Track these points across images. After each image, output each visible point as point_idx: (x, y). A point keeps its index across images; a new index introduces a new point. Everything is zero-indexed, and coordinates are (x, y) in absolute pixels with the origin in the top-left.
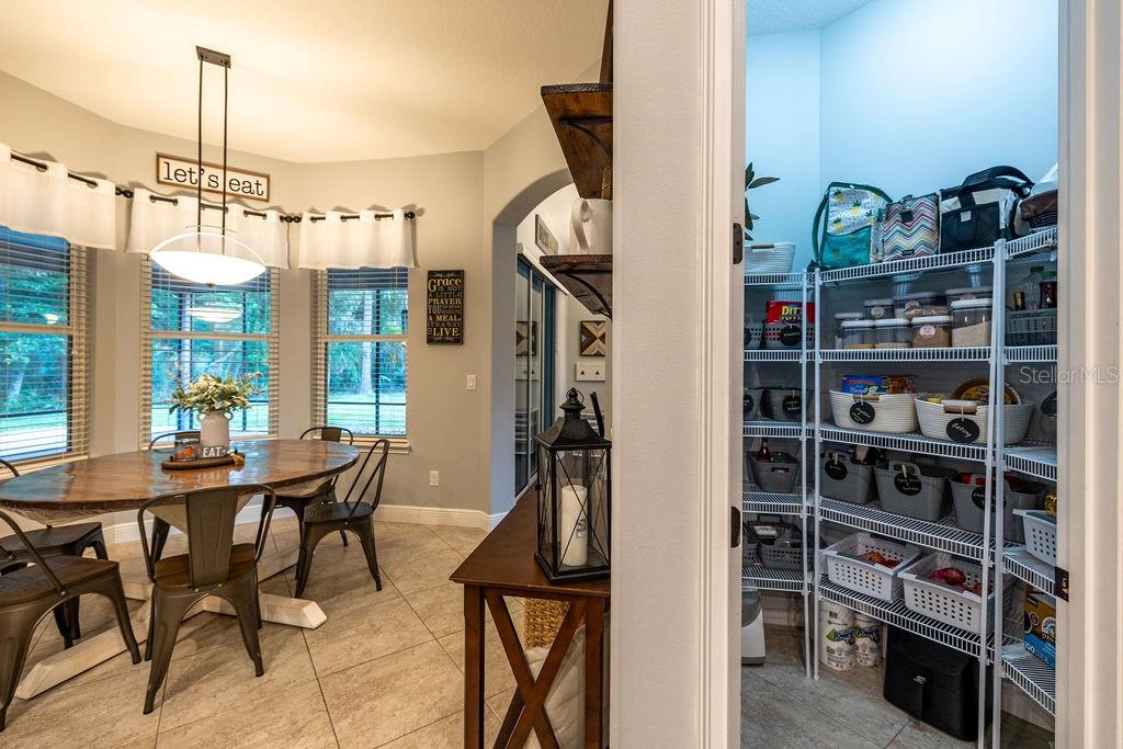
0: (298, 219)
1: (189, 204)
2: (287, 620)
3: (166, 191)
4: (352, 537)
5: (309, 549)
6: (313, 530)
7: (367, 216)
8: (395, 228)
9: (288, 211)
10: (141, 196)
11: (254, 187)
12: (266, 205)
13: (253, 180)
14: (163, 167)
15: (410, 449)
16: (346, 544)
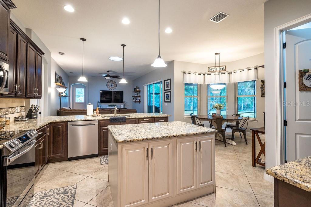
0: (231, 73)
1: (213, 74)
2: (230, 143)
3: (209, 73)
4: (242, 134)
5: (233, 133)
6: (234, 130)
7: (246, 70)
8: (253, 72)
9: (229, 72)
10: (206, 75)
11: (223, 69)
12: (225, 71)
13: (223, 67)
14: (209, 69)
15: (257, 121)
16: (241, 138)
